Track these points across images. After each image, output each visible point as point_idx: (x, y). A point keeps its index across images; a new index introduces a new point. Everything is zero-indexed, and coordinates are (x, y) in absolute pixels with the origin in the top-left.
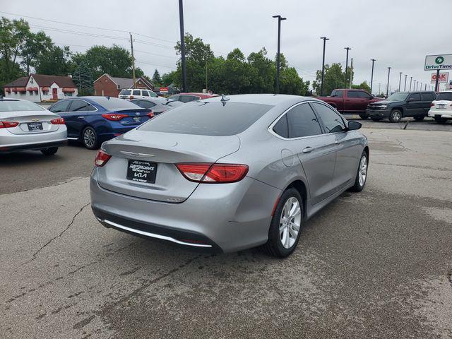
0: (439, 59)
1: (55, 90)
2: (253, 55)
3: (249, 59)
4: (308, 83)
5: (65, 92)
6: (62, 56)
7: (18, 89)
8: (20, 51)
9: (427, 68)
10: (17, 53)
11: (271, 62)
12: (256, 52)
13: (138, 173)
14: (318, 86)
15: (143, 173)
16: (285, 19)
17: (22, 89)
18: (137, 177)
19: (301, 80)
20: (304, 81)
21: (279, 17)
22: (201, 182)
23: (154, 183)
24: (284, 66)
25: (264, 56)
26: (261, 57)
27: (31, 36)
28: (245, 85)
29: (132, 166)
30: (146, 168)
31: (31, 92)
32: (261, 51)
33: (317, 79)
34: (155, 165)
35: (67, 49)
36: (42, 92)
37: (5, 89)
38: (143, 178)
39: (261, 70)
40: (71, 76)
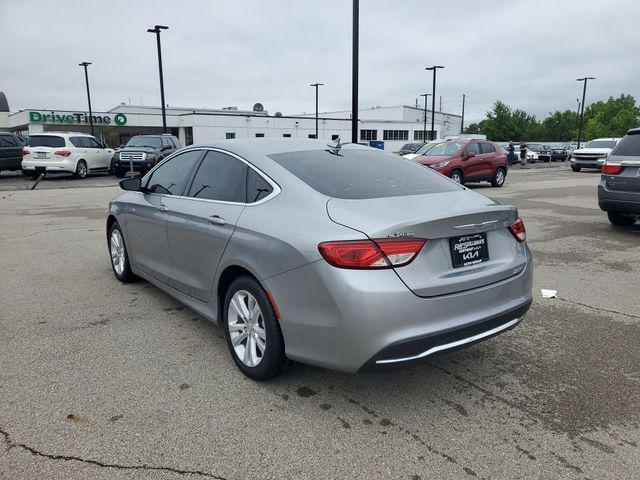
13: (466, 253)
15: (473, 252)
18: (468, 260)
23: (488, 259)
29: (458, 247)
30: (476, 243)
34: (484, 235)
38: (476, 258)
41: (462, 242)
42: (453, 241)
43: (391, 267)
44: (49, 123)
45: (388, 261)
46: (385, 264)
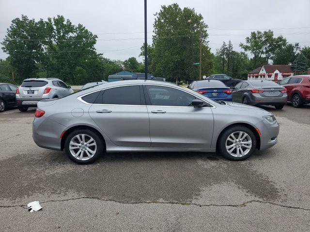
1: (276, 75)
5: (284, 76)
6: (293, 50)
7: (255, 74)
8: (264, 51)
10: (262, 53)
17: (257, 74)
27: (273, 40)
31: (261, 76)
35: (297, 45)
36: (267, 77)
37: (249, 75)
40: (291, 64)
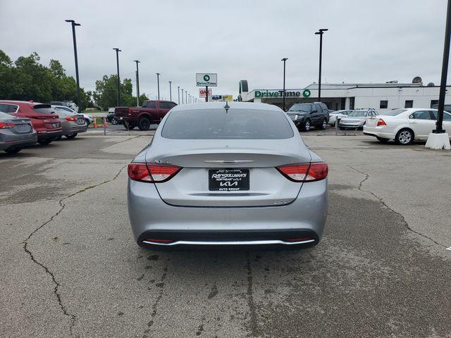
0: (207, 77)
2: (21, 59)
3: (17, 63)
4: (90, 93)
9: (198, 84)
11: (46, 69)
12: (26, 56)
13: (224, 182)
14: (98, 96)
15: (232, 182)
16: (79, 25)
18: (224, 187)
19: (82, 90)
20: (86, 91)
21: (73, 22)
22: (304, 181)
23: (248, 189)
24: (62, 74)
25: (37, 61)
26: (33, 62)
28: (17, 93)
29: (216, 176)
30: (236, 176)
32: (32, 56)
33: (97, 89)
34: (246, 171)
38: (234, 186)
39: (36, 77)
41: (220, 173)
42: (212, 171)
43: (153, 182)
44: (264, 97)
45: (152, 178)
46: (150, 180)
